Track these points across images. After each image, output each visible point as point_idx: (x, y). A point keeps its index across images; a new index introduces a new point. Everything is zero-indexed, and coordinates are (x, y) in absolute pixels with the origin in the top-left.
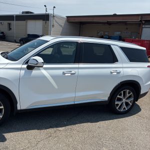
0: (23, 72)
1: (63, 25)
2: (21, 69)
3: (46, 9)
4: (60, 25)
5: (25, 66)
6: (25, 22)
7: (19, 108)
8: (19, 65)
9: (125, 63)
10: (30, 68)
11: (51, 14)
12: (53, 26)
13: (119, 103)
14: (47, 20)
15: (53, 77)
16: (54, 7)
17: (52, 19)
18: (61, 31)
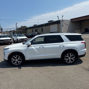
0: (26, 48)
1: (69, 24)
2: (26, 47)
3: (58, 18)
4: (67, 25)
5: (27, 46)
6: (49, 26)
7: (26, 60)
8: (25, 45)
9: (68, 42)
10: (29, 46)
11: (61, 20)
12: (63, 26)
13: (67, 59)
14: (59, 24)
15: (36, 49)
16: (63, 16)
17: (62, 22)
18: (68, 28)
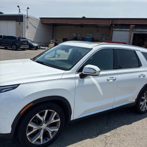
1: (37, 26)
3: (20, 10)
4: (34, 26)
5: (78, 75)
8: (73, 74)
11: (25, 15)
12: (27, 27)
14: (20, 21)
16: (28, 8)
17: (26, 20)
18: (35, 32)
